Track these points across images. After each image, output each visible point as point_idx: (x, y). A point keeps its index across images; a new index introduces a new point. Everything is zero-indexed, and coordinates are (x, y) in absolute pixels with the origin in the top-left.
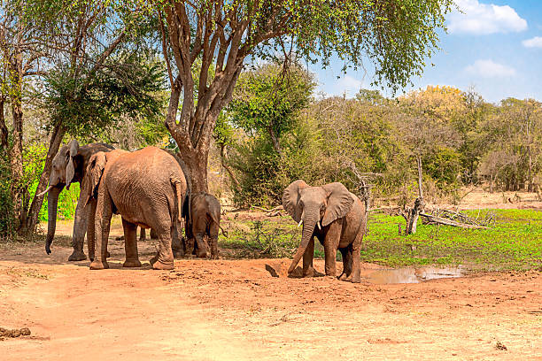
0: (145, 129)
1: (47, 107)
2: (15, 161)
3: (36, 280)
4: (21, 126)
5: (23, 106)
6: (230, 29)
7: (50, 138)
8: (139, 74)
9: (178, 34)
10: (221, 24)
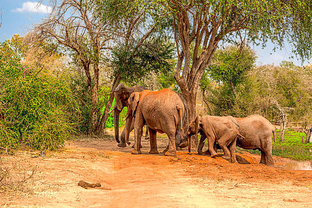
0: (163, 80)
1: (111, 66)
2: (94, 95)
3: (103, 158)
4: (98, 76)
5: (99, 66)
6: (211, 26)
7: (112, 83)
8: (161, 49)
9: (183, 28)
10: (206, 23)
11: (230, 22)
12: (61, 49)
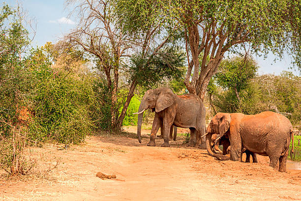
0: (174, 84)
1: (130, 71)
2: (114, 96)
3: (119, 153)
4: (117, 80)
5: (119, 71)
6: (219, 38)
7: (130, 86)
8: (173, 58)
9: (193, 39)
10: (214, 36)
11: (236, 35)
12: (87, 55)
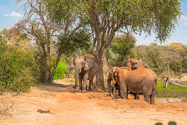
1: (57, 46)
2: (47, 61)
3: (52, 97)
4: (49, 51)
5: (50, 45)
6: (111, 23)
7: (57, 55)
8: (84, 36)
9: (96, 24)
10: (109, 22)
11: (122, 21)
12: (29, 36)
